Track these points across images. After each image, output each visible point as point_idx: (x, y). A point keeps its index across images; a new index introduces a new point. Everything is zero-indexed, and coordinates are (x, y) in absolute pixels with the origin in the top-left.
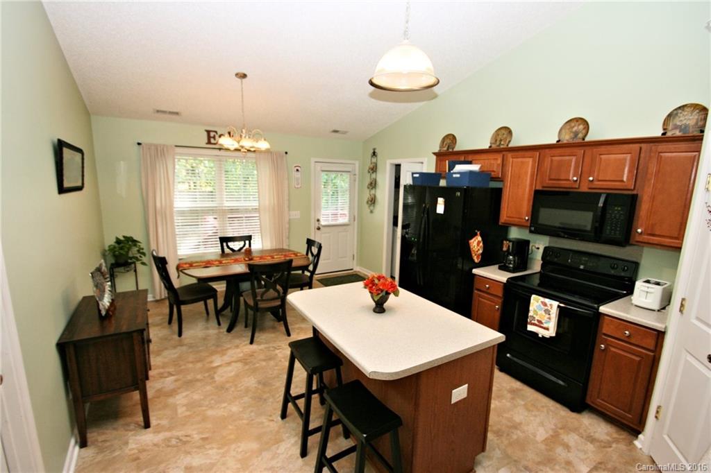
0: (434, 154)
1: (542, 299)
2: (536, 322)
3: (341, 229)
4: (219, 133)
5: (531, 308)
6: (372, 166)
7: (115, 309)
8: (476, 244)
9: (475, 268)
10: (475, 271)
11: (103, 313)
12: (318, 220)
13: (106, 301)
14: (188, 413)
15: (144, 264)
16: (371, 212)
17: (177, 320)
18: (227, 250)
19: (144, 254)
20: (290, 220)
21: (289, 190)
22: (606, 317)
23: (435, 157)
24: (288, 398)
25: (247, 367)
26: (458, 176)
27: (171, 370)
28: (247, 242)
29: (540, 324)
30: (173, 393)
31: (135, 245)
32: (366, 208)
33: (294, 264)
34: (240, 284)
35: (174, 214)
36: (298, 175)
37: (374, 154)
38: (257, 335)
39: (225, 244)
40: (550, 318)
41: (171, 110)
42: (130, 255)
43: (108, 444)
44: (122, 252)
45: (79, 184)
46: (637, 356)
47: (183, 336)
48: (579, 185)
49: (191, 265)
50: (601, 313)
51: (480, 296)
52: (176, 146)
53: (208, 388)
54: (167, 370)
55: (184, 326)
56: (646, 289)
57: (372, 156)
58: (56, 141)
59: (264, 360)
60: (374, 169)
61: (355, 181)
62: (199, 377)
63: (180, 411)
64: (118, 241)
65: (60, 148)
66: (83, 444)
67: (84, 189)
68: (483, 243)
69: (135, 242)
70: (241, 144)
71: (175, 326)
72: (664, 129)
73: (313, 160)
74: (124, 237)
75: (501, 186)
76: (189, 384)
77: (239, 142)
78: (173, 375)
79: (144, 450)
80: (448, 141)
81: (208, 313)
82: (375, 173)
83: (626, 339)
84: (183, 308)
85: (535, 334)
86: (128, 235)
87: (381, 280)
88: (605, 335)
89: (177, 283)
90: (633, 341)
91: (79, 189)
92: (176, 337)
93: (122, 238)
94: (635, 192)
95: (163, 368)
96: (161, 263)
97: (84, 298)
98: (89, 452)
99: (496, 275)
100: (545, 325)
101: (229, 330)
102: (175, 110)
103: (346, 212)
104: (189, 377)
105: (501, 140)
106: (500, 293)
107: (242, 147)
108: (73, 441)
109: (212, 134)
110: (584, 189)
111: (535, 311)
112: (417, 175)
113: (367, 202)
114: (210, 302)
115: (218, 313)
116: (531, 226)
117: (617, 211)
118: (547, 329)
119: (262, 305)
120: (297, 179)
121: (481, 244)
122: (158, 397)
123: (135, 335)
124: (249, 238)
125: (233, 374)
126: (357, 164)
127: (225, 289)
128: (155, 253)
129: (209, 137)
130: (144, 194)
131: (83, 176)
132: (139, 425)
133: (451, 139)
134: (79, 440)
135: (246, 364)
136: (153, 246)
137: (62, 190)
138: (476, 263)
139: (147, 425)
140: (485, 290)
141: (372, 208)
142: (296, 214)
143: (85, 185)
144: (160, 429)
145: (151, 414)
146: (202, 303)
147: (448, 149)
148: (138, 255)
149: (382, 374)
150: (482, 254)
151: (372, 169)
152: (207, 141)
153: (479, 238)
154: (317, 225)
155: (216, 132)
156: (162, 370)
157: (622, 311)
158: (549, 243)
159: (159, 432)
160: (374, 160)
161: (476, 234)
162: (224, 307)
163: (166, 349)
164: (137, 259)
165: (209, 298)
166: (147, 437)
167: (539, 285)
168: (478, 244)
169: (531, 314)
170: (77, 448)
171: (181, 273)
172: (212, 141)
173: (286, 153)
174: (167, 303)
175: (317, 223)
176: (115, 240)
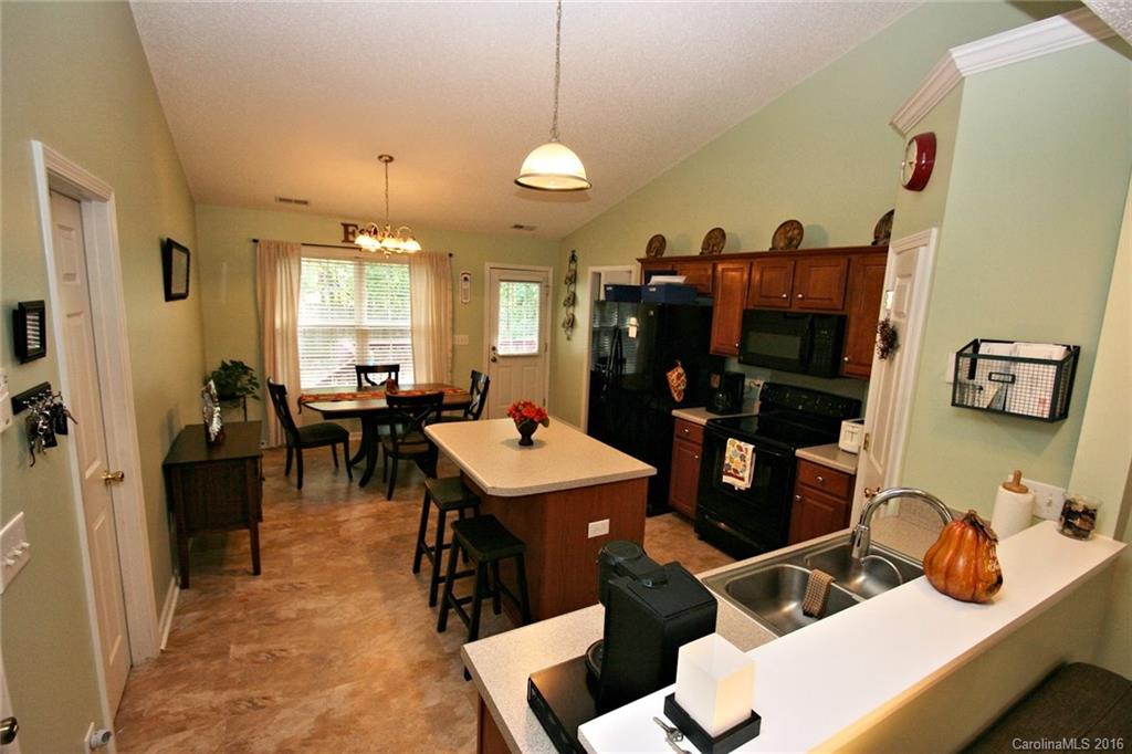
0: (639, 260)
1: (738, 442)
2: (732, 471)
3: (527, 361)
4: (360, 228)
5: (727, 455)
6: (570, 275)
7: (225, 437)
8: (676, 378)
9: (676, 408)
10: (675, 413)
11: (213, 438)
12: (494, 349)
13: (215, 427)
14: (305, 563)
15: (256, 397)
16: (569, 339)
17: (296, 470)
18: (365, 384)
19: (256, 385)
20: (453, 346)
21: (453, 305)
22: (802, 462)
23: (640, 264)
24: (421, 549)
25: (380, 523)
26: (654, 289)
27: (288, 522)
28: (393, 374)
29: (735, 474)
30: (289, 544)
31: (246, 373)
32: (562, 333)
33: (446, 400)
34: (379, 428)
35: (299, 334)
36: (467, 285)
37: (573, 259)
38: (395, 491)
39: (363, 375)
40: (745, 466)
41: (298, 198)
42: (239, 385)
43: (212, 587)
44: (229, 380)
45: (183, 291)
46: (830, 505)
47: (303, 488)
48: (791, 304)
49: (317, 398)
50: (797, 458)
51: (680, 445)
52: (304, 244)
53: (331, 541)
54: (282, 522)
55: (305, 477)
56: (851, 429)
57: (570, 262)
58: (165, 240)
59: (403, 517)
60: (573, 279)
61: (547, 295)
62: (321, 530)
63: (295, 561)
64: (224, 367)
65: (168, 248)
66: (184, 585)
67: (189, 298)
68: (687, 377)
69: (246, 369)
70: (384, 244)
71: (294, 479)
72: (876, 237)
73: (487, 265)
74: (232, 362)
75: (710, 304)
76: (307, 537)
77: (381, 242)
78: (288, 527)
79: (252, 594)
80: (656, 245)
81: (337, 464)
82: (573, 285)
83: (819, 486)
84: (305, 452)
85: (731, 487)
86: (237, 360)
87: (528, 407)
88: (803, 484)
89: (298, 422)
90: (827, 489)
91: (183, 296)
92: (296, 490)
93: (229, 364)
94: (844, 313)
95: (277, 519)
96: (279, 392)
97: (187, 427)
98: (190, 593)
99: (698, 417)
100: (741, 475)
101: (363, 484)
102: (302, 199)
103: (535, 338)
104: (309, 530)
105: (713, 246)
106: (699, 438)
107: (385, 248)
108: (173, 580)
109: (351, 229)
110: (795, 309)
111: (731, 458)
112: (610, 288)
113: (563, 326)
114: (340, 446)
115: (350, 465)
116: (739, 355)
117: (824, 335)
118: (742, 479)
119: (403, 449)
120: (465, 291)
121: (683, 378)
122: (271, 548)
123: (248, 463)
124: (396, 368)
125: (362, 529)
126: (551, 270)
127: (360, 438)
128: (271, 381)
129: (347, 233)
130: (260, 305)
131: (188, 281)
132: (249, 573)
133: (658, 243)
134: (179, 580)
135: (379, 519)
136: (269, 373)
137: (169, 297)
138: (676, 403)
139: (257, 572)
140: (684, 435)
141: (569, 333)
142: (462, 339)
143: (190, 293)
144: (269, 577)
145: (262, 562)
146: (329, 448)
147: (656, 255)
148: (249, 387)
149: (501, 489)
150: (684, 391)
151: (570, 279)
152: (343, 238)
153: (680, 370)
154: (492, 355)
155: (356, 226)
156: (275, 523)
157: (823, 456)
158: (771, 377)
159: (270, 579)
160: (573, 266)
161: (676, 365)
162: (358, 459)
163: (282, 501)
164: (247, 390)
165: (339, 441)
166: (258, 583)
167: (757, 432)
168: (679, 377)
169: (727, 462)
170: (177, 590)
171: (303, 407)
172: (351, 238)
173: (451, 255)
174: (285, 451)
175: (492, 352)
176: (220, 365)
